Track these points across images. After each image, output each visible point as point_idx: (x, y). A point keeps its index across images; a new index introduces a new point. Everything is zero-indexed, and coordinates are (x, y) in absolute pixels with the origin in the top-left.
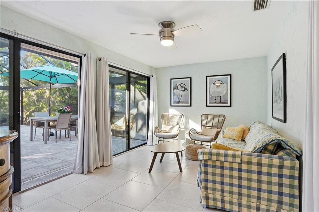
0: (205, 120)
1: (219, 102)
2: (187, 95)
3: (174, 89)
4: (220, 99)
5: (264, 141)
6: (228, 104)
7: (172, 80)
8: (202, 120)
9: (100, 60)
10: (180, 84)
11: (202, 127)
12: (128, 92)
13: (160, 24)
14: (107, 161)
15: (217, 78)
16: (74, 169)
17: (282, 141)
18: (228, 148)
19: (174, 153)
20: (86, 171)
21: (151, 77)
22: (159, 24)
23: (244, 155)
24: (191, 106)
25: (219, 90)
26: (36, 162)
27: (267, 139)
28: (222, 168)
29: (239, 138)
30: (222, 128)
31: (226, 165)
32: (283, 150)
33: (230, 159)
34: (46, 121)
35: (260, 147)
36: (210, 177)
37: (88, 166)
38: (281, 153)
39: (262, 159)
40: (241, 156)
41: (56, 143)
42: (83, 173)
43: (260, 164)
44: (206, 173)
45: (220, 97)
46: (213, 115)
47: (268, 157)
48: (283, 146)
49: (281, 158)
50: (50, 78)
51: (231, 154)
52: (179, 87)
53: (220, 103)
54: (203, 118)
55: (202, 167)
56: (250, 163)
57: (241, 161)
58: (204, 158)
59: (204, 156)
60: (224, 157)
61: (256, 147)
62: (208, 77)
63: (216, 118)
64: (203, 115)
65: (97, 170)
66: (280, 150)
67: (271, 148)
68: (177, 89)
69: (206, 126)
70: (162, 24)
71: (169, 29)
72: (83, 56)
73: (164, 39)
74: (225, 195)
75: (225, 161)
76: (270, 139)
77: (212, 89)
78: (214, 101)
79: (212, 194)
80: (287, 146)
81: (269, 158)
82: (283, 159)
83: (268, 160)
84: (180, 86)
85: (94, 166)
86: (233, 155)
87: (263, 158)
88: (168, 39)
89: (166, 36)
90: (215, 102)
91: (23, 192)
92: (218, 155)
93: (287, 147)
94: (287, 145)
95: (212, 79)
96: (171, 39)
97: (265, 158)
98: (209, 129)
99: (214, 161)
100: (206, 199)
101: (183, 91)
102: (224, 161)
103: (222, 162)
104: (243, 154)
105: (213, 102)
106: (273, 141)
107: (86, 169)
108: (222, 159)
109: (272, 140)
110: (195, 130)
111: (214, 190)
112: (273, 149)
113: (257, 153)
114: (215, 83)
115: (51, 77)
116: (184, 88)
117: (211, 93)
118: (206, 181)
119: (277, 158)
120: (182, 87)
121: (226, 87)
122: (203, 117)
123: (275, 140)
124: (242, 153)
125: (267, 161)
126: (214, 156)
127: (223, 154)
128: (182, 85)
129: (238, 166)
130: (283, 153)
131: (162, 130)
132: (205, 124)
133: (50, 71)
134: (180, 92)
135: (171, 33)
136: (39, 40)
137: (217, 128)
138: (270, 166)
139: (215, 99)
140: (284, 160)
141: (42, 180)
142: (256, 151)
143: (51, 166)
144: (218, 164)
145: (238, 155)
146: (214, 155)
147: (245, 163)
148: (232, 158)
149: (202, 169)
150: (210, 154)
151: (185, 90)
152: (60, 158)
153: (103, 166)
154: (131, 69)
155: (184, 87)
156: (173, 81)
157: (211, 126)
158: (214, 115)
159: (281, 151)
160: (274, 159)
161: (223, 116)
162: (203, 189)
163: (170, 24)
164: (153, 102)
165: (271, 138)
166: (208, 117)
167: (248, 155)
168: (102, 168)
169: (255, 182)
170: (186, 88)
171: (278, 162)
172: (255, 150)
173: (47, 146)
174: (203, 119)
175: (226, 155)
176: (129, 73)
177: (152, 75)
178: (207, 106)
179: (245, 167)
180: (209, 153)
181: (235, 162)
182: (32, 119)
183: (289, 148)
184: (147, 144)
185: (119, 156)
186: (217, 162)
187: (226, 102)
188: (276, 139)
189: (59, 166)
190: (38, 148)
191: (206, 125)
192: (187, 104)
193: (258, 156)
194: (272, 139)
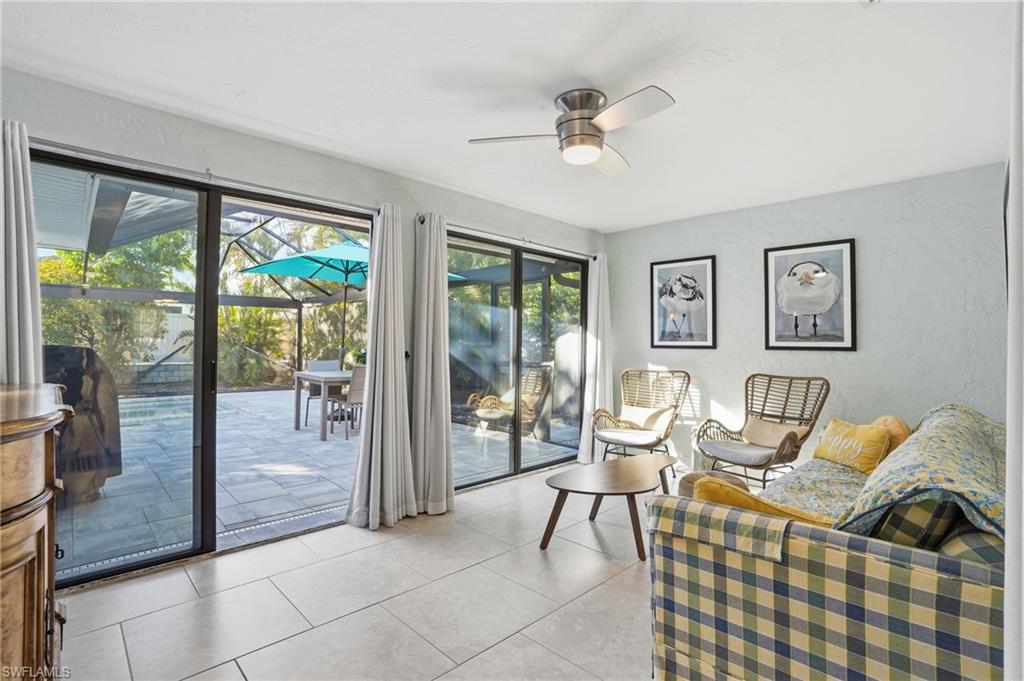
0: (760, 393)
1: (811, 336)
2: (702, 312)
3: (661, 295)
4: (815, 325)
5: (884, 488)
6: (841, 339)
7: (655, 267)
8: (750, 393)
9: (422, 223)
10: (680, 280)
11: (747, 415)
12: (516, 311)
13: (559, 100)
14: (437, 499)
15: (803, 254)
16: (349, 512)
17: (961, 495)
18: (752, 502)
19: (625, 497)
20: (374, 521)
21: (591, 260)
22: (556, 101)
23: (798, 534)
24: (714, 346)
25: (811, 293)
26: (280, 485)
27: (896, 484)
28: (720, 570)
29: (870, 466)
30: (817, 422)
31: (733, 561)
32: (968, 537)
33: (744, 543)
34: (325, 382)
35: (867, 510)
36: (681, 597)
37: (382, 509)
38: (957, 548)
39: (864, 559)
40: (784, 536)
41: (347, 439)
42: (367, 526)
43: (856, 579)
44: (669, 579)
45: (815, 316)
46: (787, 378)
47: (891, 557)
48: (969, 518)
49: (950, 568)
50: (344, 275)
51: (748, 526)
52: (677, 288)
53: (815, 336)
54: (753, 387)
55: (656, 556)
56: (816, 568)
57: (784, 554)
58: (656, 526)
59: (658, 521)
60: (725, 531)
61: (853, 509)
62: (770, 254)
63: (799, 388)
64: (754, 376)
65: (406, 522)
66: (960, 534)
67: (919, 518)
68: (672, 293)
69: (763, 415)
70: (565, 100)
71: (586, 113)
72: (375, 214)
73: (571, 143)
74: (730, 671)
75: (729, 549)
76: (909, 483)
77: (786, 290)
78: (791, 331)
79: (689, 656)
80: (985, 523)
81: (897, 559)
82: (959, 575)
83: (888, 565)
84: (678, 283)
85: (400, 509)
86: (755, 528)
87: (869, 557)
88: (582, 142)
89: (577, 133)
90: (797, 336)
91: (222, 553)
92: (705, 522)
93: (985, 526)
94: (984, 517)
95: (786, 256)
96: (594, 144)
97: (878, 556)
98: (771, 425)
99: (691, 542)
100: (667, 669)
101: (688, 300)
102: (726, 548)
103: (720, 551)
104: (792, 529)
105: (787, 333)
106: (917, 491)
107: (374, 516)
108: (717, 537)
109: (915, 489)
110: (721, 425)
111: (695, 641)
112: (931, 526)
113: (848, 535)
114: (794, 271)
115: (347, 272)
116: (691, 291)
117: (783, 303)
118: (669, 605)
119: (931, 567)
120: (685, 286)
121: (834, 281)
122: (753, 384)
123: (925, 490)
124: (789, 526)
125: (887, 573)
126: (692, 523)
127: (720, 520)
128: (685, 281)
129: (776, 573)
130: (967, 548)
131: (619, 421)
132: (758, 408)
133: (345, 258)
134: (679, 303)
135: (589, 124)
136: (259, 186)
137: (797, 422)
138: (899, 592)
139: (796, 326)
140: (962, 578)
141: (272, 531)
142: (850, 523)
143: (308, 497)
144: (706, 554)
145: (775, 532)
146: (692, 520)
147: (799, 563)
148: (751, 540)
149: (657, 564)
150: (680, 516)
151: (697, 295)
152: (336, 481)
153: (425, 513)
154: (523, 240)
155: (692, 288)
156: (659, 270)
157: (779, 414)
158: (792, 379)
159: (958, 539)
160: (918, 568)
161: (821, 382)
162: (660, 632)
163: (589, 96)
164: (595, 339)
165: (911, 479)
166: (769, 383)
167: (811, 538)
168: (421, 517)
169: (840, 644)
170: (697, 289)
171: (936, 585)
172: (848, 521)
173: (324, 447)
174: (753, 391)
175: (731, 528)
176: (518, 251)
177: (593, 255)
178: (768, 347)
179: (798, 579)
180: (676, 511)
181: (762, 557)
182: (298, 378)
183: (991, 528)
184: (578, 460)
185: (483, 490)
186: (701, 545)
187: (838, 334)
188: (931, 485)
189: (326, 499)
190: (303, 450)
191: (763, 410)
192: (702, 340)
193: (852, 546)
194: (914, 486)
